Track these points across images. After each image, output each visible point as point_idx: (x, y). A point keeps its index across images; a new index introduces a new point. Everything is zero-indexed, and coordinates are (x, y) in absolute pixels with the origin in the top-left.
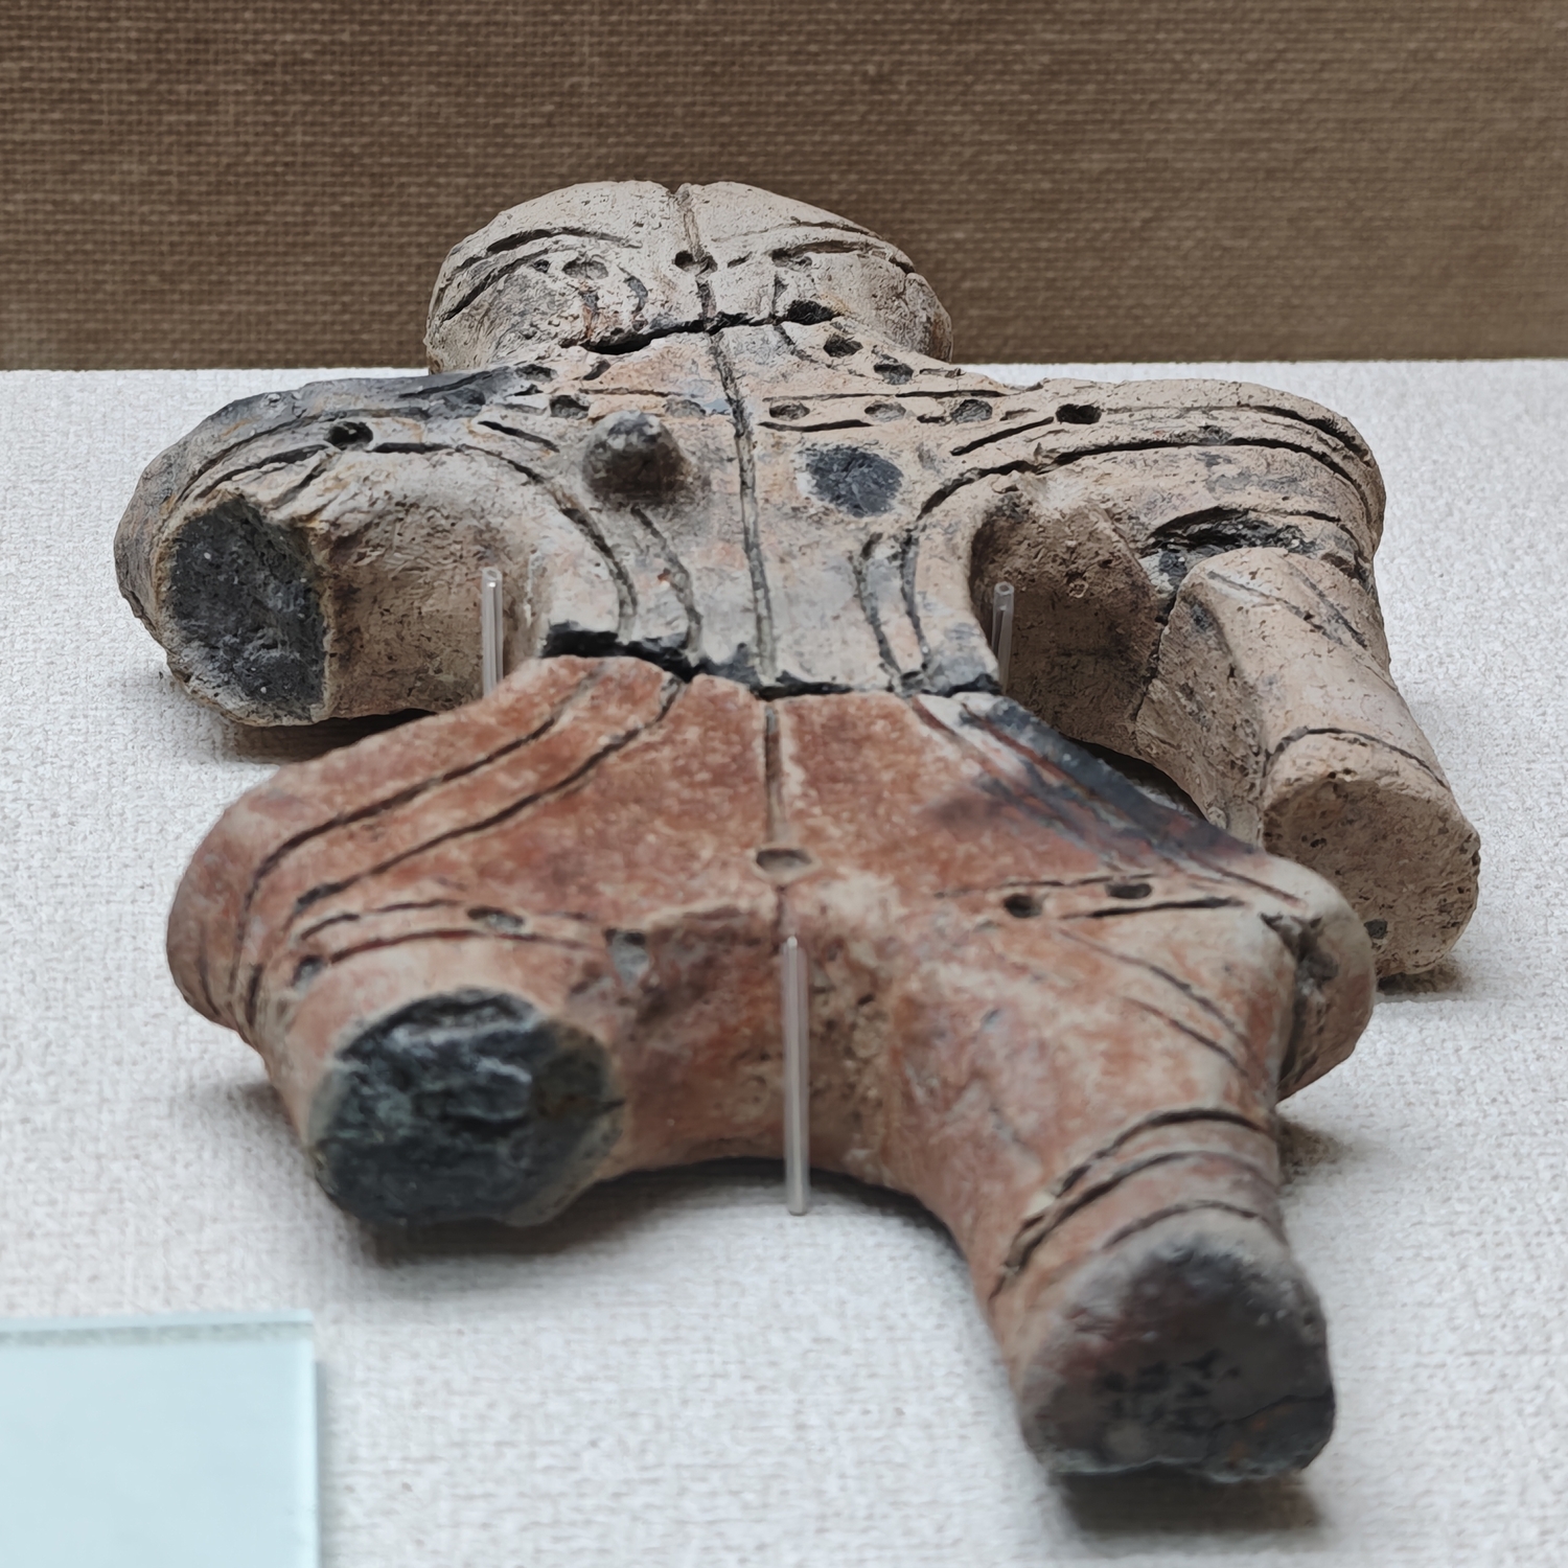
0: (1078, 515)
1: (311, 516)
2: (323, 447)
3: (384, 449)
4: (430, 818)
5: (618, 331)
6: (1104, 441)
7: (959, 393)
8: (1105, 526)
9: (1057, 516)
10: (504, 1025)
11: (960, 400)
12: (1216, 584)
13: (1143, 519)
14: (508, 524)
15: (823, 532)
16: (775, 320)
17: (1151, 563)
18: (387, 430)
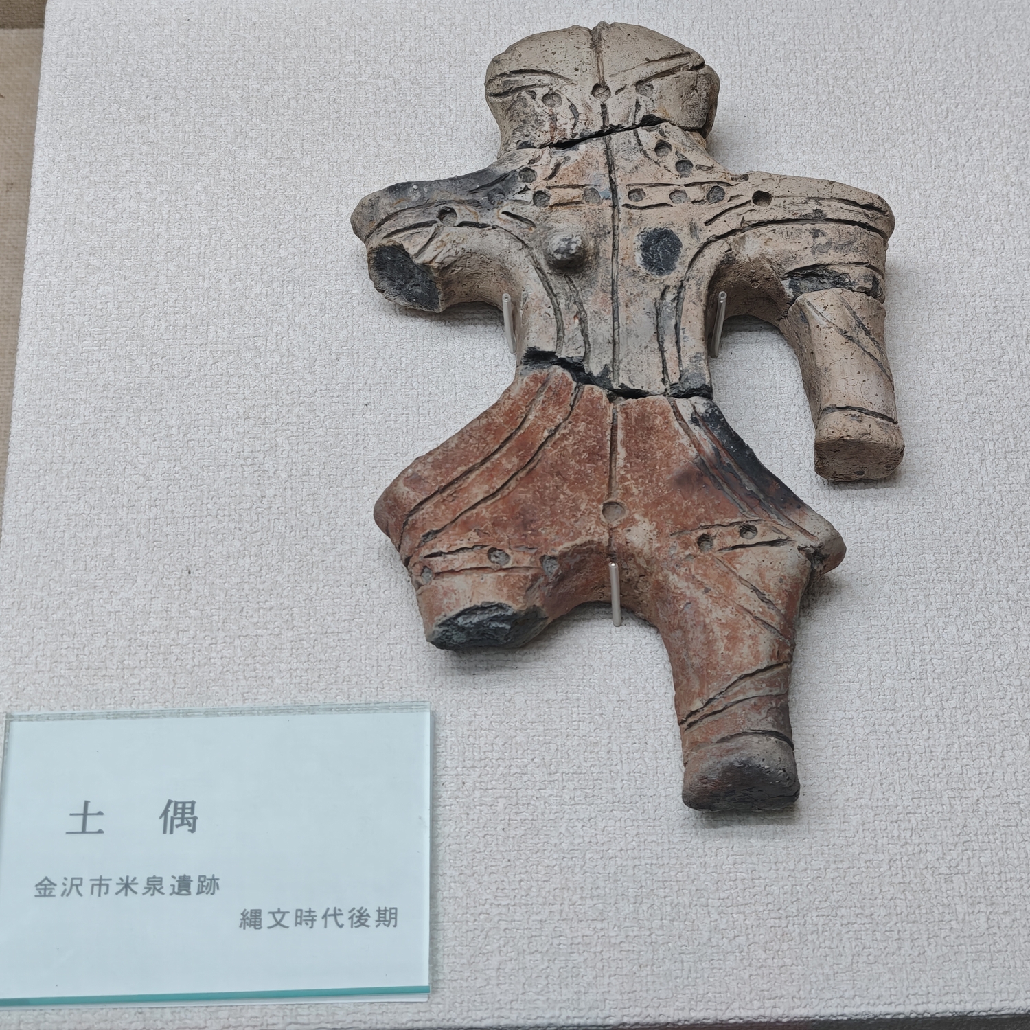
18: (464, 214)
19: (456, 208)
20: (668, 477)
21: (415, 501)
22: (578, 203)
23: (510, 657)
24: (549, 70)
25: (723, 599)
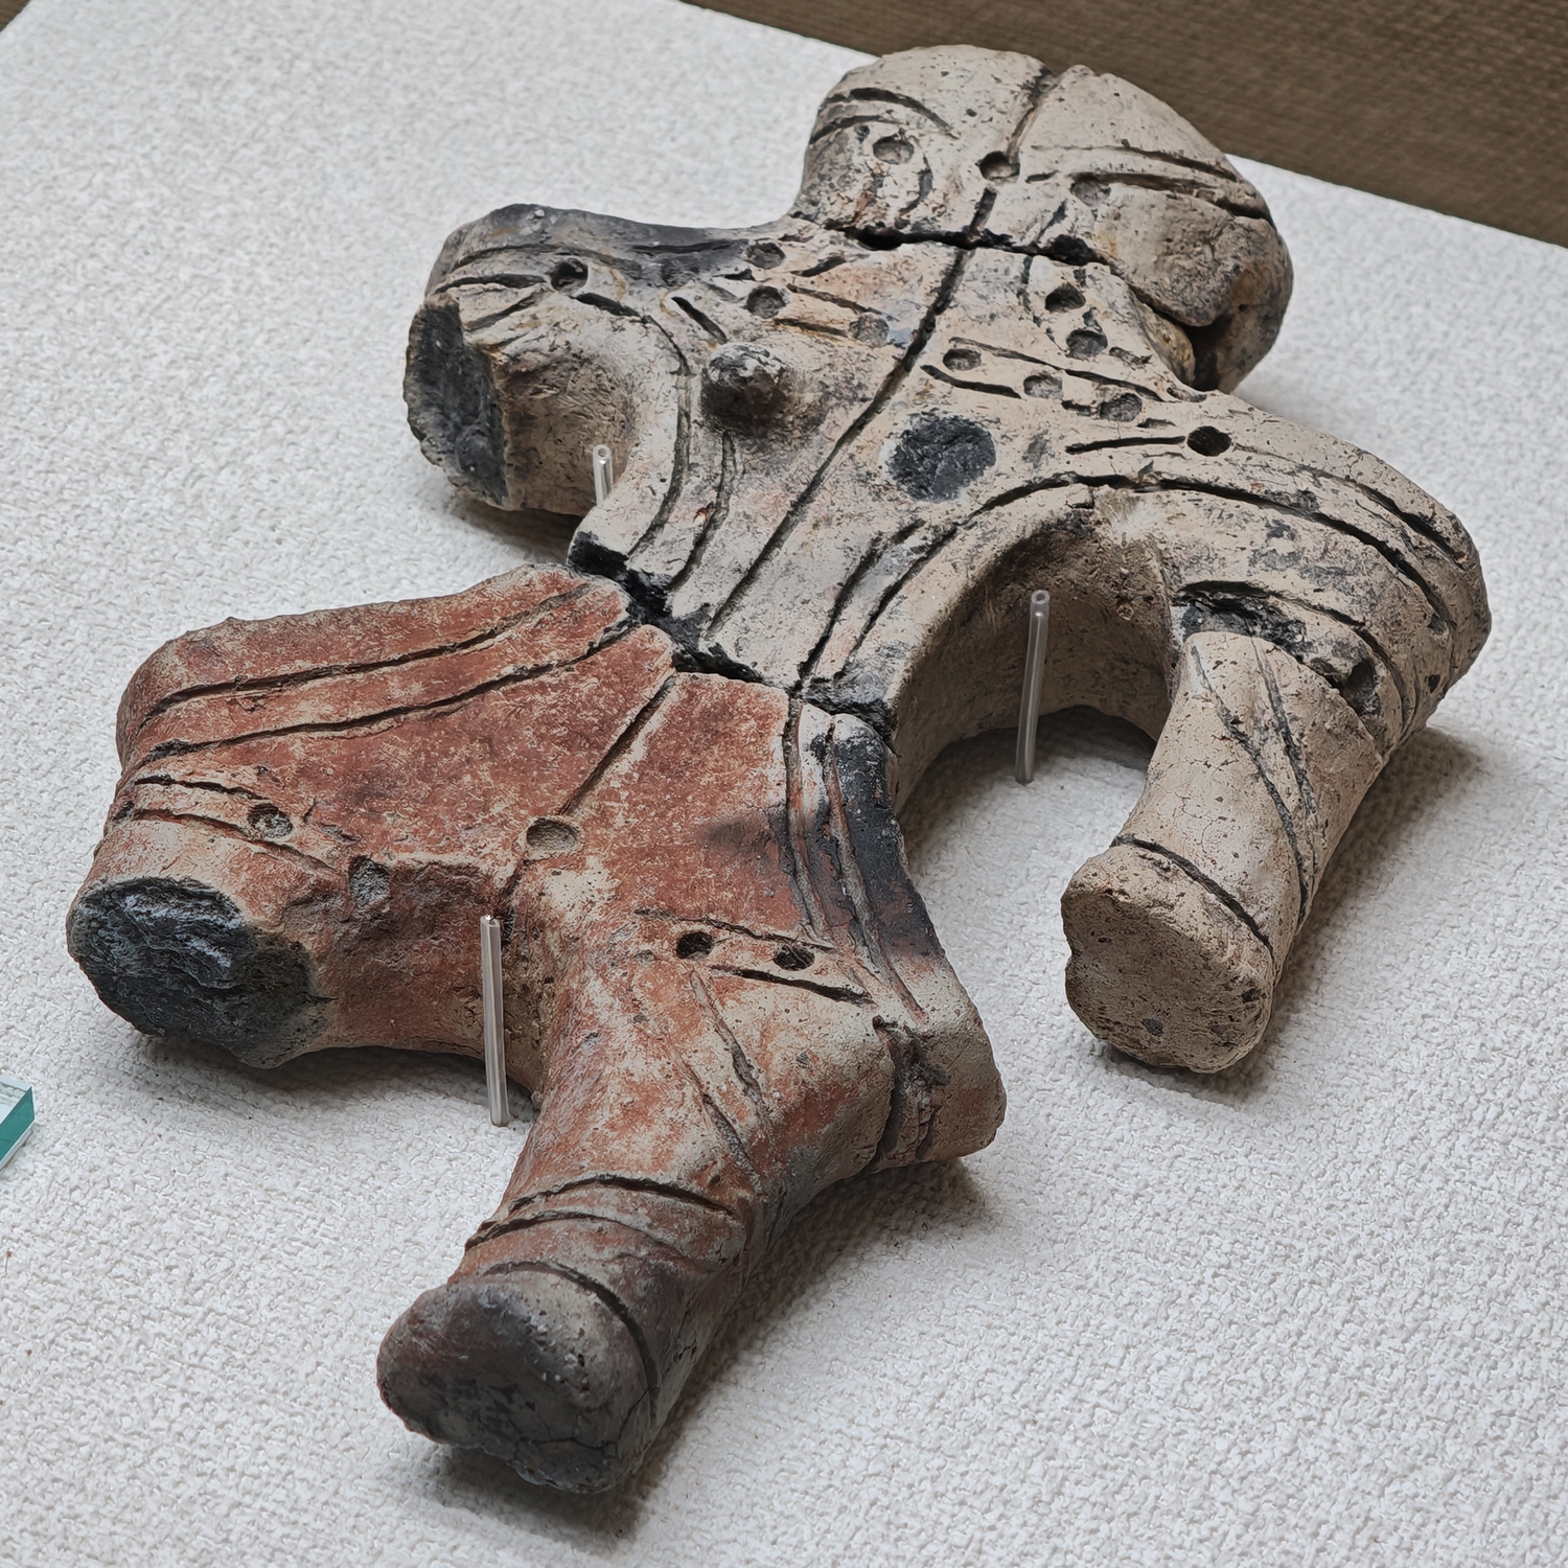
0: (1134, 548)
1: (496, 347)
2: (542, 281)
3: (587, 299)
6: (1205, 479)
8: (1155, 565)
9: (1119, 542)
11: (1124, 391)
12: (1191, 659)
13: (1182, 572)
15: (876, 503)
16: (1032, 251)
17: (1177, 613)
18: (600, 280)
19: (591, 264)
20: (699, 821)
21: (179, 684)
22: (836, 332)
23: (250, 1097)
24: (916, 97)
25: (659, 1044)
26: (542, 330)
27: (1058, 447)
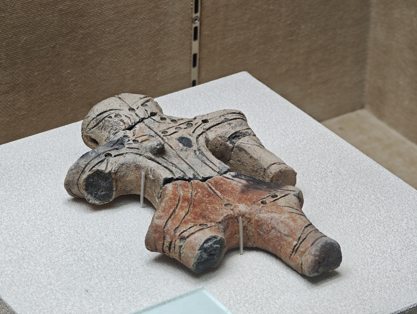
0: (216, 138)
1: (111, 170)
2: (105, 158)
3: (115, 156)
4: (181, 213)
5: (130, 126)
6: (212, 125)
7: (186, 122)
8: (220, 139)
9: (212, 139)
10: (216, 240)
11: (187, 123)
12: (242, 144)
13: (226, 136)
14: (141, 163)
15: (187, 152)
16: (149, 117)
17: (228, 143)
20: (238, 193)
21: (164, 222)
26: (114, 164)
27: (191, 134)
